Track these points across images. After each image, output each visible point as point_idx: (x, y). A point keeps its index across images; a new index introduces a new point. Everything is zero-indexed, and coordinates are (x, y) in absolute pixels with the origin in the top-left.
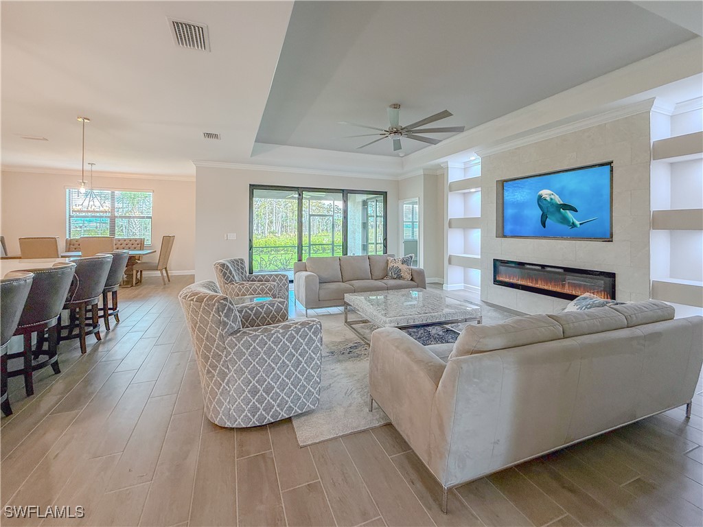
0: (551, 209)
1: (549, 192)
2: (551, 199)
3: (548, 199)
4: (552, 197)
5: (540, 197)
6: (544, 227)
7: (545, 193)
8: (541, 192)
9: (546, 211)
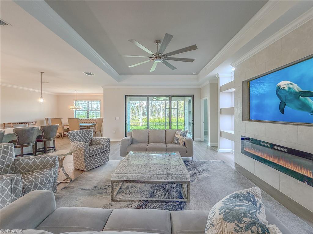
0: (290, 98)
1: (287, 82)
2: (290, 88)
3: (286, 88)
4: (291, 86)
5: (279, 88)
6: (283, 113)
7: (284, 84)
8: (279, 84)
9: (284, 99)
